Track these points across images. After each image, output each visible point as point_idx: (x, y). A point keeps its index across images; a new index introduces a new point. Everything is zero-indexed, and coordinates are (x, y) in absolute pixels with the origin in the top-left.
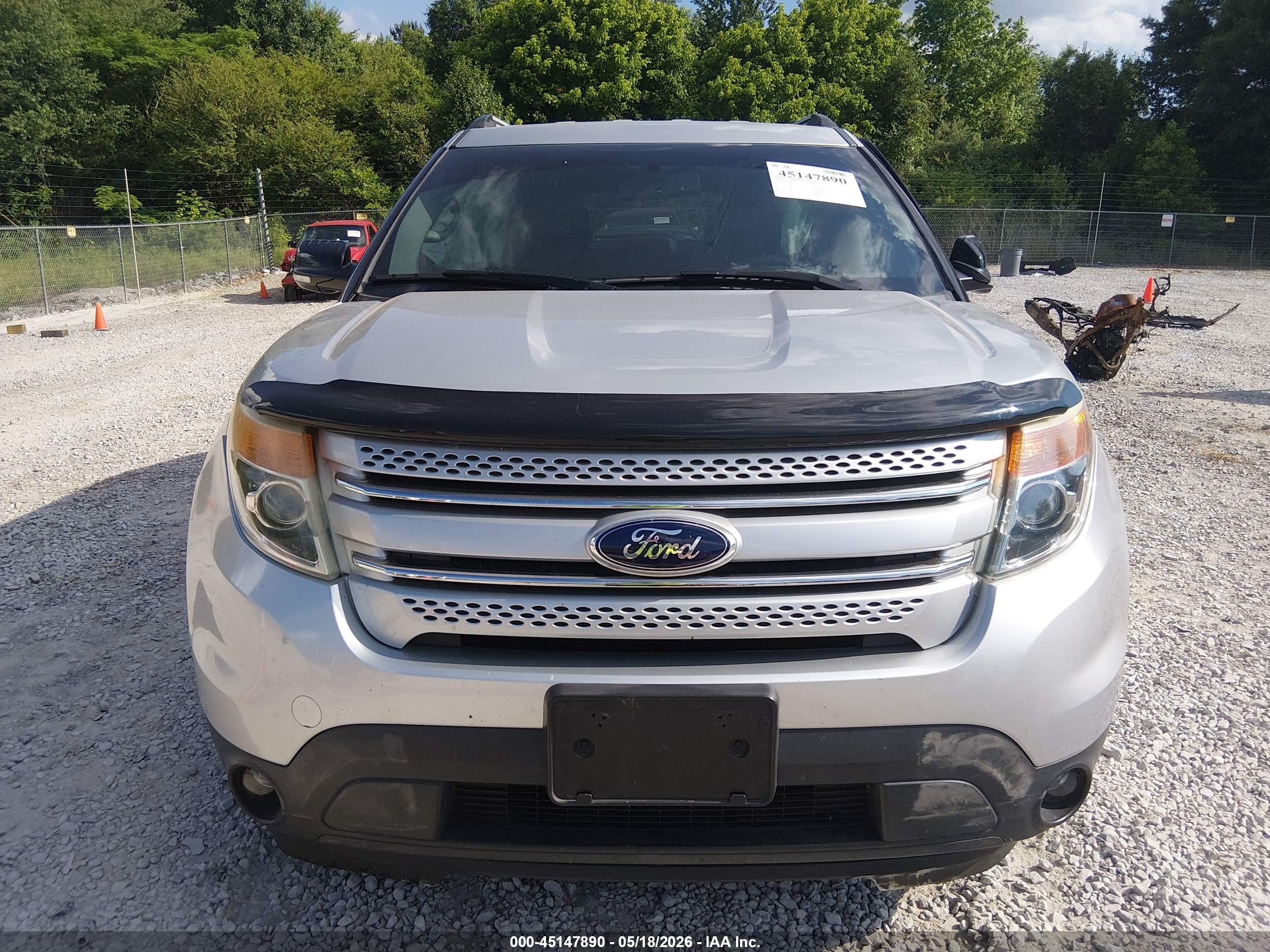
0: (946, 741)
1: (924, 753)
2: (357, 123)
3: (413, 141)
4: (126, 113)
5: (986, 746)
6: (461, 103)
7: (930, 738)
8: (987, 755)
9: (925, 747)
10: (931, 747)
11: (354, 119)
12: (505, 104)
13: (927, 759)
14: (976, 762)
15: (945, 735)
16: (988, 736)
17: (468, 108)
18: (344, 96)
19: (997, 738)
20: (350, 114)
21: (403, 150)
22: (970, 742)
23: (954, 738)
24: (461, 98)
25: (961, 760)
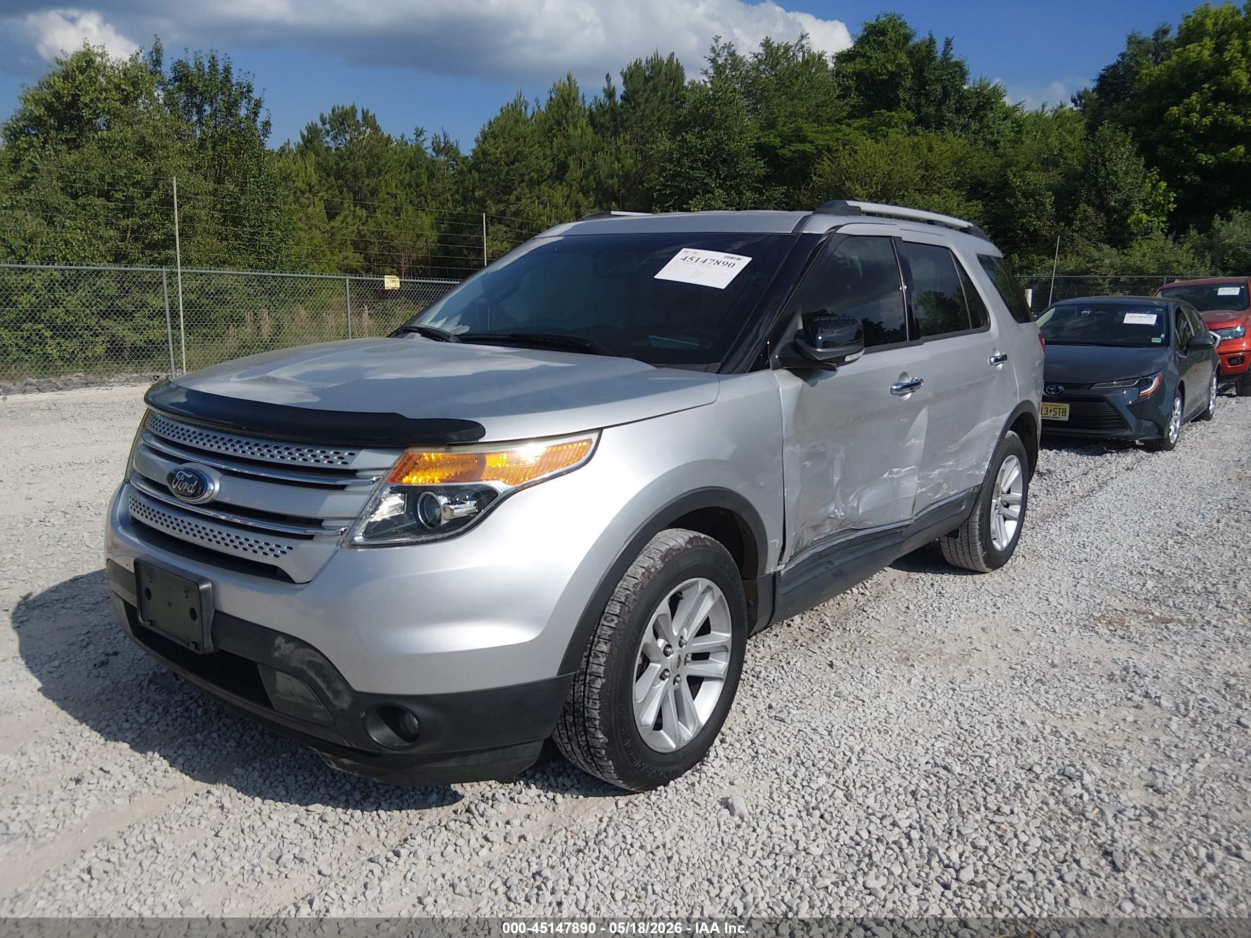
0: (288, 646)
1: (275, 650)
2: (988, 194)
3: (1037, 208)
4: (783, 193)
5: (310, 658)
6: (1096, 169)
7: (279, 640)
8: (311, 664)
9: (276, 646)
10: (279, 647)
11: (986, 189)
12: (1148, 166)
13: (276, 654)
14: (304, 667)
15: (287, 642)
16: (312, 651)
17: (1103, 173)
18: (982, 168)
19: (318, 655)
20: (983, 185)
21: (1024, 217)
22: (300, 651)
23: (292, 646)
24: (1097, 163)
25: (295, 663)
